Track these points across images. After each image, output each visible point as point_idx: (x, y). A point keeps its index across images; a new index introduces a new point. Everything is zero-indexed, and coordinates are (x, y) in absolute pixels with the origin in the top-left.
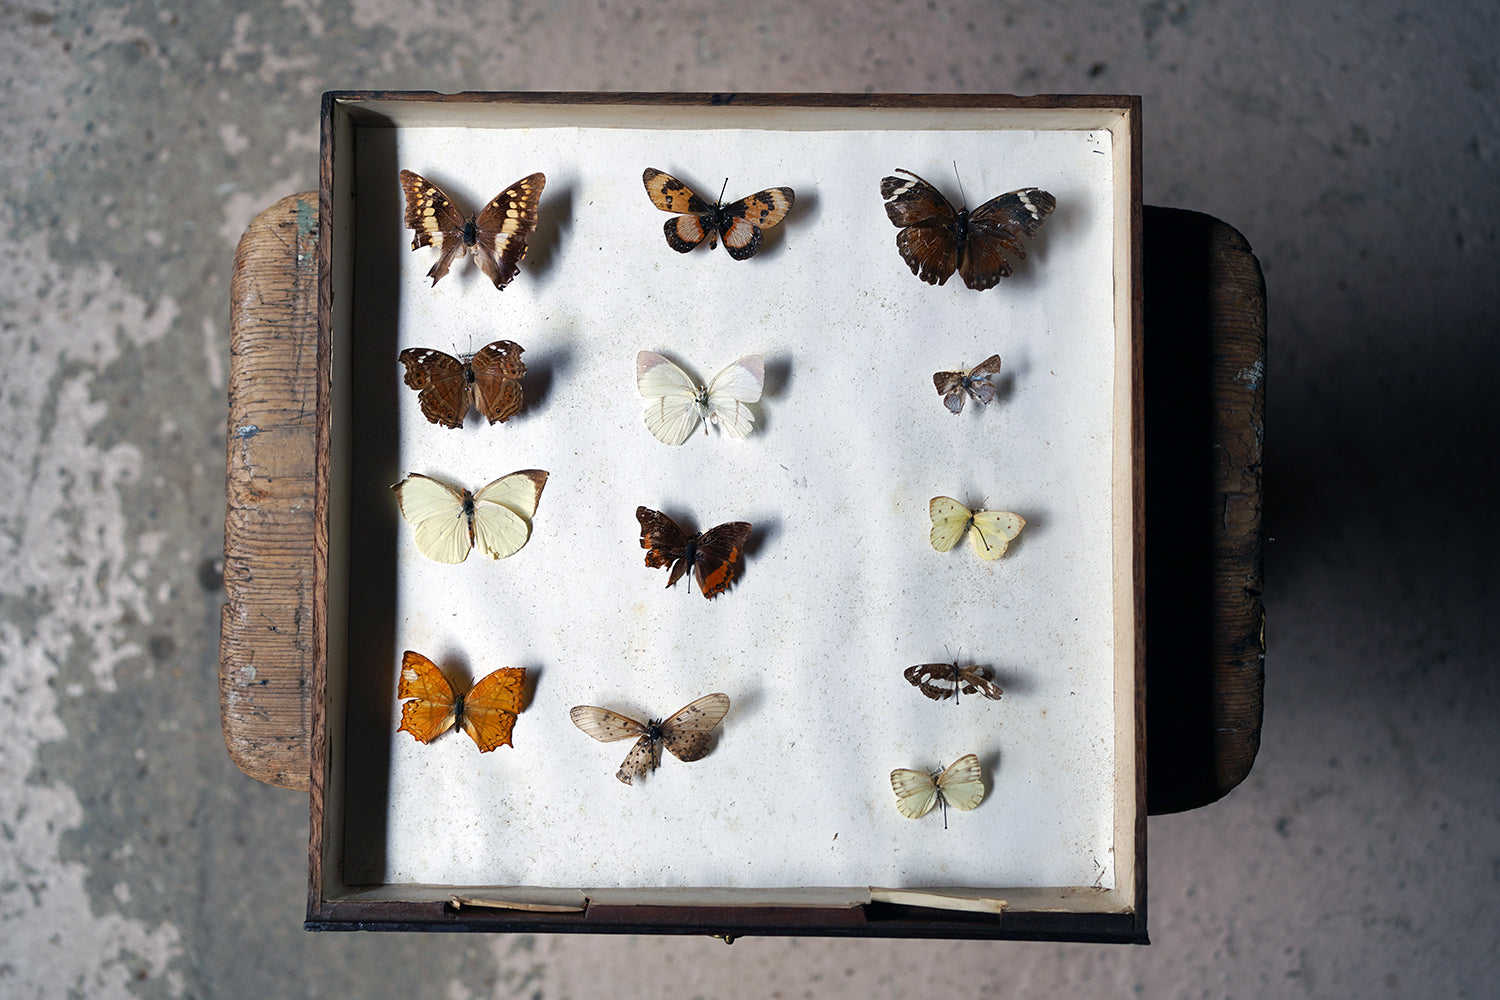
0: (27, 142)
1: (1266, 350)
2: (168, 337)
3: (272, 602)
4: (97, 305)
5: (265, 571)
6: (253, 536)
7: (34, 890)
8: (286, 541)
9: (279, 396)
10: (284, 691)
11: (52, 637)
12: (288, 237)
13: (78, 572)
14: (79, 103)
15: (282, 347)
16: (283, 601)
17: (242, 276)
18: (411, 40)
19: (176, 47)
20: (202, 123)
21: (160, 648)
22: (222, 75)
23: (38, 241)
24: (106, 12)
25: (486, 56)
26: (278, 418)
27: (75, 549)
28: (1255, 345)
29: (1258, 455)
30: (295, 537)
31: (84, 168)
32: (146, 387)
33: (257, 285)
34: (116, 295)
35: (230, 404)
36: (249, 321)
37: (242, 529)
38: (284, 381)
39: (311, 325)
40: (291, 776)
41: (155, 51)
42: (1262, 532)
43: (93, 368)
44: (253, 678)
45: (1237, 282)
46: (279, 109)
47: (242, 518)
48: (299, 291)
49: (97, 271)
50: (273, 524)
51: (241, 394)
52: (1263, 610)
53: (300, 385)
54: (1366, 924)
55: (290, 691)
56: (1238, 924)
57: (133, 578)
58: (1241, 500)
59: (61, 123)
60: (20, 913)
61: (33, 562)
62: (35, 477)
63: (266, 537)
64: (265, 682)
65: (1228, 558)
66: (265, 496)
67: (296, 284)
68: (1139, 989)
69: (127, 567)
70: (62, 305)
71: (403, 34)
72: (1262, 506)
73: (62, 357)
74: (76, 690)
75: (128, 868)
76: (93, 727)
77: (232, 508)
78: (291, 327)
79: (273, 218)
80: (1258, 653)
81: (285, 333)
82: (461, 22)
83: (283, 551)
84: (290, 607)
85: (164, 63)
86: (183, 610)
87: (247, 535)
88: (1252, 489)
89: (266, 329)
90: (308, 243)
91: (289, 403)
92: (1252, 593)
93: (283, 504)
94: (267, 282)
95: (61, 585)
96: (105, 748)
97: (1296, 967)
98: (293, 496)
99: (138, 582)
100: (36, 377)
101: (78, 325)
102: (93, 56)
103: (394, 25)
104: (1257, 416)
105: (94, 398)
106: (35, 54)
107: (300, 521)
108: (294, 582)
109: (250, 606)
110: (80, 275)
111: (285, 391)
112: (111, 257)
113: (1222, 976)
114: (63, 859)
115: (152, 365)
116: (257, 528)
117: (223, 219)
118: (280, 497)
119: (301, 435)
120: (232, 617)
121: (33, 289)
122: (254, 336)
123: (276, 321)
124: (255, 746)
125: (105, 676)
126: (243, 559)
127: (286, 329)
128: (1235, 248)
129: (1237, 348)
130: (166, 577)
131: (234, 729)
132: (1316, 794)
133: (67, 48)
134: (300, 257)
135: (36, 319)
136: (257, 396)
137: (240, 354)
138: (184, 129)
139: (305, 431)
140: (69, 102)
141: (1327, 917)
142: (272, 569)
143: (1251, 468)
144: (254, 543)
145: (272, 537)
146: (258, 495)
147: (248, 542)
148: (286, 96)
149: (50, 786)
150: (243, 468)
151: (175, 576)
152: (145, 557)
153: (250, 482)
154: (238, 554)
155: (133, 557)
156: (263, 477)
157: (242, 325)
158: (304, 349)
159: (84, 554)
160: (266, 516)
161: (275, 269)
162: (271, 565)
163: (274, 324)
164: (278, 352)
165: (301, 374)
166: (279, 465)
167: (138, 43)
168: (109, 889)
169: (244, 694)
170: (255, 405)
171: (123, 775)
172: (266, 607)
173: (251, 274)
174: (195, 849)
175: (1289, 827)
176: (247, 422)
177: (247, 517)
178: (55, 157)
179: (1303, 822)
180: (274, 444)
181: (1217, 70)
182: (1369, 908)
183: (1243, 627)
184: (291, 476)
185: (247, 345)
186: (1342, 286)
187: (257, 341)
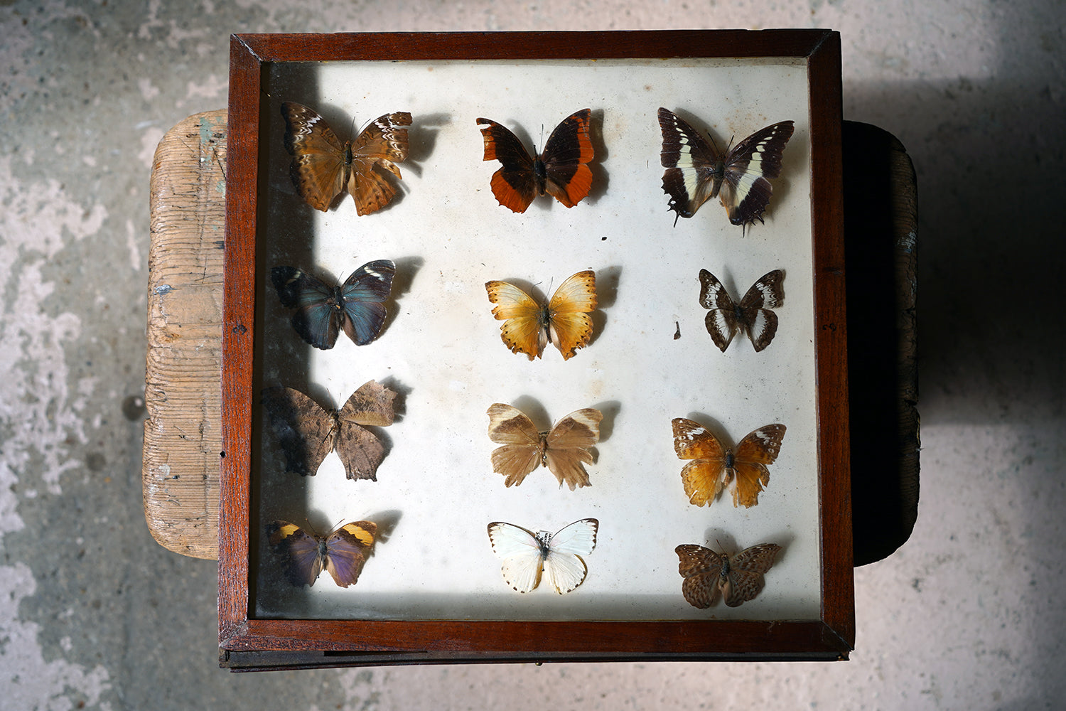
1: (917, 224)
2: (100, 232)
3: (182, 417)
4: (46, 210)
5: (177, 394)
6: (168, 367)
8: (193, 371)
9: (187, 263)
10: (192, 483)
11: (14, 455)
12: (193, 145)
13: (33, 407)
14: (34, 63)
15: (189, 226)
16: (190, 416)
17: (159, 174)
19: (106, 22)
20: (125, 77)
21: (94, 462)
22: (139, 42)
23: (4, 164)
26: (188, 280)
27: (31, 390)
28: (910, 220)
29: (913, 301)
30: (199, 368)
31: (38, 110)
32: (83, 270)
33: (170, 181)
34: (61, 203)
35: (150, 269)
36: (164, 207)
37: (159, 363)
38: (190, 252)
39: (211, 210)
40: (197, 547)
41: (90, 25)
42: (916, 359)
43: (45, 257)
44: (168, 473)
45: (896, 174)
46: (183, 67)
47: (159, 354)
48: (201, 185)
49: (48, 186)
50: (182, 359)
51: (158, 262)
52: (918, 415)
53: (202, 255)
54: (977, 655)
55: (196, 483)
56: (885, 656)
57: (74, 410)
59: (20, 77)
62: (2, 337)
63: (177, 368)
64: (177, 477)
66: (176, 338)
67: (199, 180)
68: (814, 705)
69: (69, 403)
70: (22, 211)
71: (273, 13)
72: (917, 339)
73: (21, 248)
74: (32, 494)
75: (71, 625)
76: (45, 522)
77: (152, 347)
78: (196, 211)
79: (182, 131)
80: (915, 448)
81: (191, 216)
83: (190, 378)
84: (196, 420)
85: (97, 33)
86: (112, 434)
87: (163, 367)
88: (909, 326)
89: (176, 213)
90: (208, 149)
91: (195, 268)
92: (911, 403)
93: (190, 343)
94: (178, 178)
95: (20, 415)
96: (53, 537)
97: (928, 686)
98: (198, 338)
99: (78, 414)
100: (3, 264)
101: (34, 225)
102: (44, 28)
103: (264, 6)
104: (912, 273)
105: (45, 279)
107: (203, 357)
108: (198, 402)
109: (165, 420)
110: (35, 187)
111: (192, 259)
112: (58, 175)
113: (875, 694)
114: (22, 619)
115: (88, 254)
116: (171, 361)
117: (141, 147)
118: (188, 338)
119: (203, 291)
120: (152, 429)
121: (1, 199)
122: (167, 218)
124: (169, 525)
125: (53, 483)
126: (160, 385)
127: (193, 213)
128: (894, 150)
129: (900, 223)
130: (100, 411)
131: (153, 513)
132: (940, 561)
133: (25, 22)
134: (202, 160)
135: (1, 221)
136: (171, 263)
137: (158, 232)
138: (112, 82)
139: (207, 288)
140: (27, 62)
141: (950, 650)
142: (181, 392)
143: (908, 311)
144: (172, 373)
145: (182, 368)
146: (171, 337)
147: (163, 372)
148: (187, 57)
149: (13, 565)
150: (160, 317)
151: (105, 409)
152: (84, 395)
153: (165, 327)
154: (156, 381)
155: (74, 395)
156: (175, 324)
157: (159, 210)
158: (206, 228)
159: (38, 394)
160: (177, 352)
161: (184, 168)
162: (181, 389)
163: (183, 209)
164: (186, 230)
165: (203, 246)
166: (187, 314)
167: (78, 19)
168: (57, 641)
169: (161, 486)
170: (169, 269)
171: (67, 556)
172: (178, 420)
173: (165, 172)
174: (120, 611)
175: (920, 585)
176: (163, 282)
177: (163, 353)
178: (16, 101)
179: (931, 581)
180: (183, 299)
181: (863, 38)
182: (981, 642)
183: (905, 428)
184: (195, 323)
185: (163, 225)
186: (954, 192)
187: (170, 222)
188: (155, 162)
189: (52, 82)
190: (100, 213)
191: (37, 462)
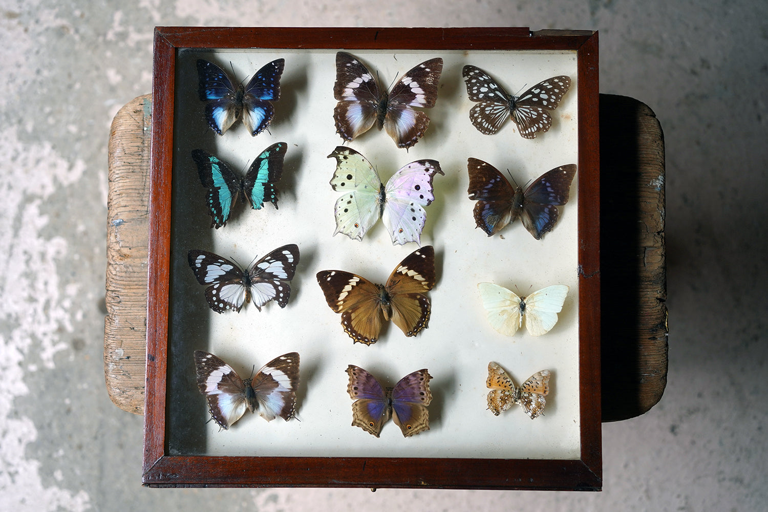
0: (5, 79)
1: (665, 170)
2: (81, 181)
3: (132, 314)
4: (42, 164)
5: (129, 298)
6: (121, 279)
7: (11, 475)
8: (139, 281)
9: (134, 203)
10: (139, 362)
11: (20, 340)
12: (138, 118)
13: (34, 305)
14: (33, 59)
15: (136, 177)
16: (138, 314)
17: (114, 139)
19: (83, 29)
20: (97, 68)
21: (77, 345)
22: (107, 43)
23: (11, 132)
24: (46, 11)
26: (135, 215)
27: (32, 293)
28: (659, 167)
29: (662, 226)
30: (144, 279)
31: (35, 93)
32: (69, 207)
33: (122, 144)
35: (109, 208)
36: (118, 163)
37: (115, 275)
38: (137, 195)
40: (143, 408)
41: (72, 32)
42: (664, 268)
43: (41, 197)
44: (122, 355)
45: (649, 133)
46: (138, 60)
47: (115, 269)
48: (144, 147)
49: (43, 147)
50: (132, 272)
51: (115, 202)
52: (666, 309)
53: (145, 197)
54: (720, 481)
55: (142, 362)
56: (651, 482)
57: (63, 308)
58: (653, 250)
59: (23, 69)
60: (4, 488)
61: (10, 300)
62: (11, 255)
63: (128, 279)
64: (128, 358)
65: (647, 282)
66: (127, 257)
67: (143, 143)
69: (59, 303)
70: (25, 165)
72: (665, 253)
74: (33, 368)
75: (61, 462)
76: (43, 388)
77: (110, 264)
78: (141, 166)
79: (131, 108)
80: (664, 333)
81: (137, 169)
83: (137, 286)
84: (142, 316)
85: (77, 37)
86: (90, 325)
87: (118, 278)
88: (659, 244)
89: (127, 167)
90: (149, 121)
91: (140, 207)
92: (661, 300)
93: (137, 261)
94: (128, 142)
95: (25, 312)
96: (49, 399)
97: (683, 505)
98: (142, 257)
99: (66, 310)
100: (11, 203)
101: (33, 175)
102: (39, 34)
104: (661, 205)
105: (41, 214)
106: (9, 34)
107: (146, 270)
108: (143, 303)
109: (120, 317)
110: (34, 149)
111: (138, 200)
112: (50, 139)
113: (643, 510)
114: (27, 458)
115: (72, 195)
116: (123, 274)
118: (136, 257)
119: (146, 223)
120: (110, 323)
121: (9, 156)
122: (120, 171)
123: (132, 163)
124: (123, 393)
125: (48, 360)
126: (116, 291)
127: (138, 167)
128: (647, 115)
129: (649, 169)
130: (80, 307)
131: (112, 383)
132: (691, 412)
133: (26, 30)
134: (145, 129)
135: (11, 172)
136: (123, 204)
137: (114, 181)
138: (88, 72)
140: (27, 58)
141: (699, 478)
142: (132, 296)
143: (659, 233)
144: (124, 283)
146: (124, 256)
147: (118, 282)
148: (141, 54)
149: (20, 419)
150: (116, 242)
151: (85, 306)
152: (69, 296)
153: (119, 250)
154: (113, 289)
155: (63, 297)
156: (126, 247)
157: (115, 165)
158: (147, 178)
159: (37, 296)
160: (128, 268)
161: (132, 135)
162: (131, 294)
163: (131, 165)
164: (134, 180)
165: (146, 191)
166: (135, 240)
167: (63, 27)
168: (52, 473)
169: (117, 364)
170: (122, 208)
171: (58, 412)
172: (129, 317)
173: (119, 138)
174: (97, 451)
175: (677, 430)
176: (117, 217)
177: (118, 268)
178: (20, 87)
179: (684, 427)
180: (132, 229)
181: (629, 31)
182: (721, 472)
183: (657, 319)
184: (141, 247)
185: (117, 176)
186: (698, 143)
187: (122, 174)
188: (111, 130)
189: (45, 73)
190: (80, 166)
191: (37, 345)
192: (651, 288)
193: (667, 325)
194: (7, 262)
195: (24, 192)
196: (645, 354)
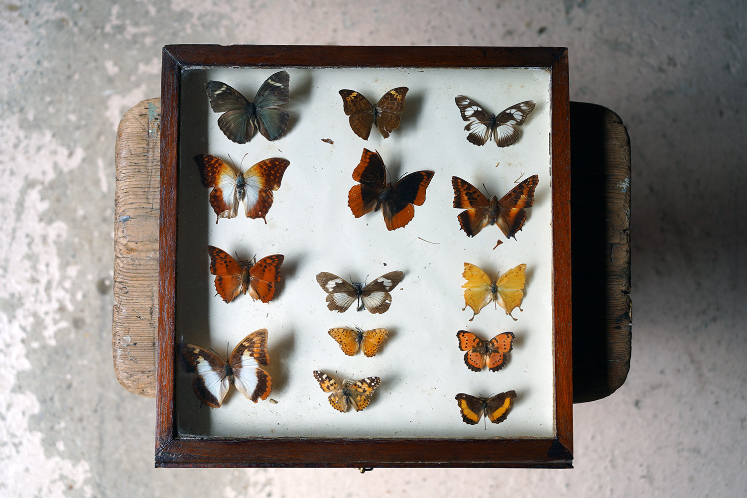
0: (7, 70)
1: (631, 173)
2: (80, 167)
3: (138, 304)
4: (43, 152)
5: (135, 289)
6: (129, 271)
7: (15, 445)
8: (145, 273)
9: (140, 201)
10: (145, 348)
11: (23, 318)
12: (143, 121)
13: (35, 286)
14: (33, 50)
15: (142, 176)
16: (144, 304)
17: (121, 141)
18: (200, 17)
19: (82, 22)
20: (96, 60)
21: (77, 323)
22: (105, 35)
23: (13, 120)
24: (46, 4)
25: (238, 25)
26: (141, 212)
27: (34, 274)
28: (625, 170)
29: (628, 224)
30: (149, 271)
31: (36, 83)
32: (69, 192)
33: (129, 146)
35: (116, 205)
36: (125, 163)
37: (123, 267)
39: (156, 165)
40: (149, 391)
41: (71, 24)
42: (629, 263)
43: (42, 183)
44: (129, 342)
45: (617, 139)
46: (134, 53)
47: (122, 262)
48: (149, 148)
49: (44, 135)
50: (138, 265)
51: (121, 200)
52: (630, 301)
53: (151, 195)
54: (679, 451)
55: (148, 348)
56: (616, 452)
57: (64, 288)
58: (619, 247)
59: (24, 60)
60: (9, 457)
61: (13, 281)
62: (13, 238)
63: (135, 271)
64: (135, 344)
65: (613, 276)
66: (134, 251)
67: (148, 145)
68: (568, 485)
69: (60, 283)
70: (26, 152)
71: (196, 14)
72: (630, 250)
74: (35, 345)
75: (63, 434)
76: (45, 364)
77: (118, 257)
78: (146, 166)
79: (136, 112)
80: (628, 323)
81: (143, 169)
82: (225, 9)
83: (143, 278)
84: (147, 306)
85: (76, 30)
86: (89, 304)
87: (125, 270)
88: (625, 241)
89: (134, 167)
90: (154, 124)
91: (146, 204)
92: (626, 293)
93: (143, 255)
94: (134, 144)
95: (27, 292)
96: (50, 374)
97: (645, 473)
98: (148, 251)
99: (66, 291)
100: (14, 187)
101: (34, 162)
102: (40, 26)
103: (191, 10)
104: (627, 205)
105: (43, 199)
106: (11, 26)
107: (152, 263)
108: (149, 294)
109: (127, 306)
110: (35, 136)
111: (144, 198)
112: (50, 127)
113: (608, 478)
114: (31, 430)
115: (72, 182)
116: (130, 267)
117: (107, 108)
118: (142, 251)
119: (152, 220)
120: (118, 312)
121: (11, 144)
122: (127, 171)
123: (138, 163)
124: (131, 376)
125: (50, 338)
126: (123, 282)
127: (144, 167)
128: (615, 122)
129: (616, 172)
130: (80, 288)
131: (120, 367)
132: (654, 388)
133: (27, 22)
134: (150, 131)
135: (13, 159)
136: (130, 201)
137: (121, 180)
138: (87, 63)
139: (154, 218)
140: (28, 50)
141: (660, 448)
142: (138, 287)
143: (624, 231)
144: (131, 275)
145: (138, 271)
146: (131, 250)
147: (125, 274)
148: (137, 46)
149: (23, 393)
150: (123, 237)
151: (85, 287)
152: (70, 278)
153: (126, 244)
154: (121, 280)
155: (64, 278)
156: (133, 241)
157: (121, 166)
158: (153, 177)
159: (39, 277)
160: (134, 261)
161: (138, 137)
162: (137, 285)
163: (137, 165)
164: (140, 179)
165: (151, 190)
166: (141, 235)
167: (63, 20)
168: (54, 444)
169: (125, 350)
170: (128, 205)
171: (60, 387)
172: (135, 306)
173: (126, 140)
174: (97, 423)
175: (640, 405)
176: (124, 214)
177: (125, 261)
178: (21, 77)
179: (647, 402)
180: (138, 225)
181: (601, 30)
182: (680, 443)
183: (621, 310)
184: (146, 241)
185: (124, 175)
186: (664, 136)
187: (129, 173)
188: (118, 132)
189: (46, 64)
190: (79, 154)
191: (39, 324)
192: (616, 282)
193: (631, 315)
194: (11, 244)
195: (26, 178)
196: (611, 342)
